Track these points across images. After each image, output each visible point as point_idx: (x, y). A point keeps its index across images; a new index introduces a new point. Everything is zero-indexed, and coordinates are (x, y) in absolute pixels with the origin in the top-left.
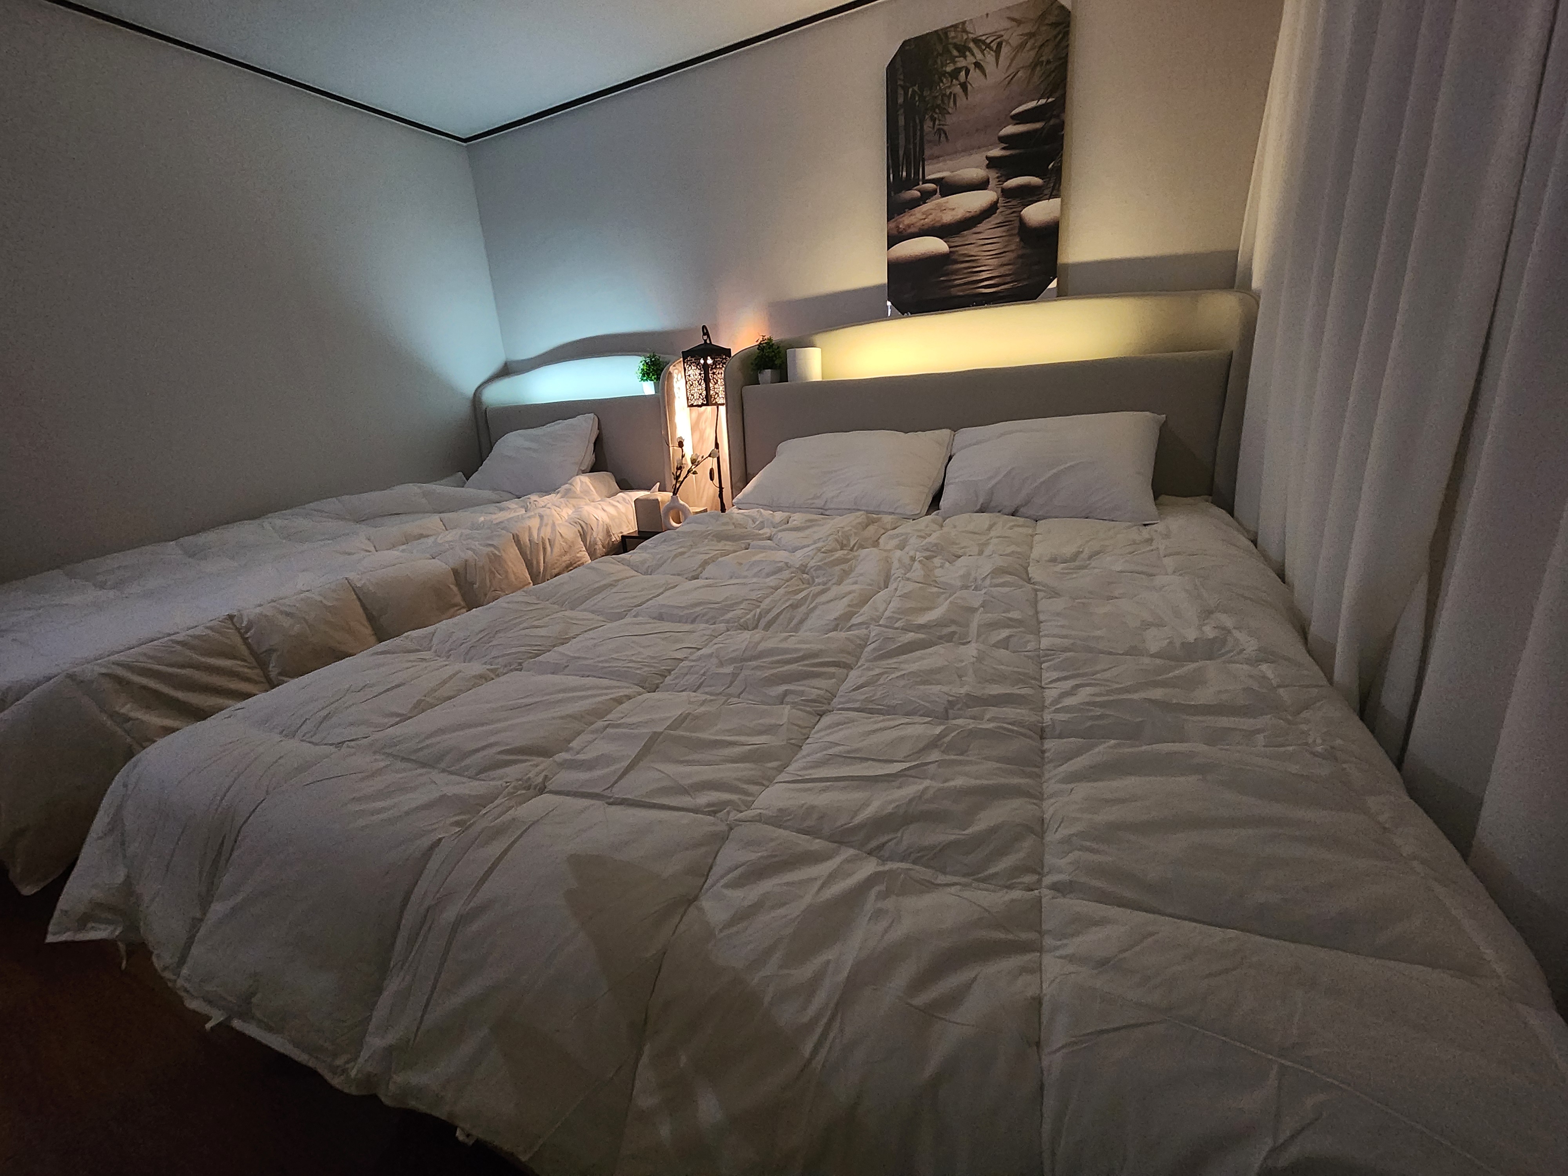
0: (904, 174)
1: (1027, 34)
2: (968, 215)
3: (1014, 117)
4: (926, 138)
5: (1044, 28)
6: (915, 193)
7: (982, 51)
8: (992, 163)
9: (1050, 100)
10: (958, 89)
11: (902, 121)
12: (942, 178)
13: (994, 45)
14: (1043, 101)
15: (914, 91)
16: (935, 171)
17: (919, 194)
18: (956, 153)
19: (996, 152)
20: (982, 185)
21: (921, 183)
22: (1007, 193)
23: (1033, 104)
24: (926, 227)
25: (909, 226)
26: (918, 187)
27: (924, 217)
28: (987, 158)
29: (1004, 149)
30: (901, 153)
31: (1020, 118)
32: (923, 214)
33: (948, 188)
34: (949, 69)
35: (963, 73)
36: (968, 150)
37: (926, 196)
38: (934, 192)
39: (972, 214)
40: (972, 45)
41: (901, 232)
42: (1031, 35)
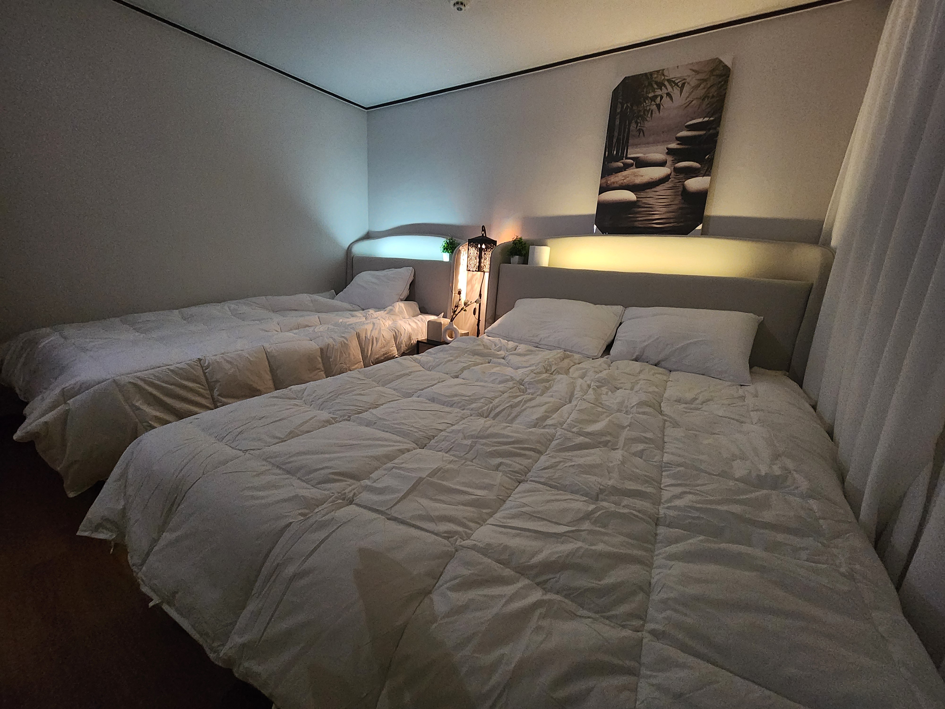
0: (615, 152)
1: (701, 80)
2: (651, 180)
3: (687, 127)
4: (631, 133)
5: (713, 77)
6: (620, 164)
7: (672, 88)
8: (670, 152)
9: (711, 119)
10: (654, 107)
11: (617, 122)
12: (638, 157)
13: (680, 84)
14: (706, 119)
15: (627, 105)
16: (633, 153)
17: (622, 164)
18: (648, 143)
19: (673, 145)
20: (662, 164)
21: (624, 158)
22: (677, 171)
23: (700, 120)
24: (624, 184)
25: (614, 183)
26: (621, 161)
27: (623, 178)
28: (667, 149)
29: (678, 144)
30: (615, 140)
31: (691, 128)
32: (623, 176)
33: (641, 163)
34: (650, 95)
35: (659, 98)
36: (656, 143)
37: (627, 167)
38: (632, 165)
39: (653, 180)
40: (666, 83)
41: (609, 186)
42: (704, 80)
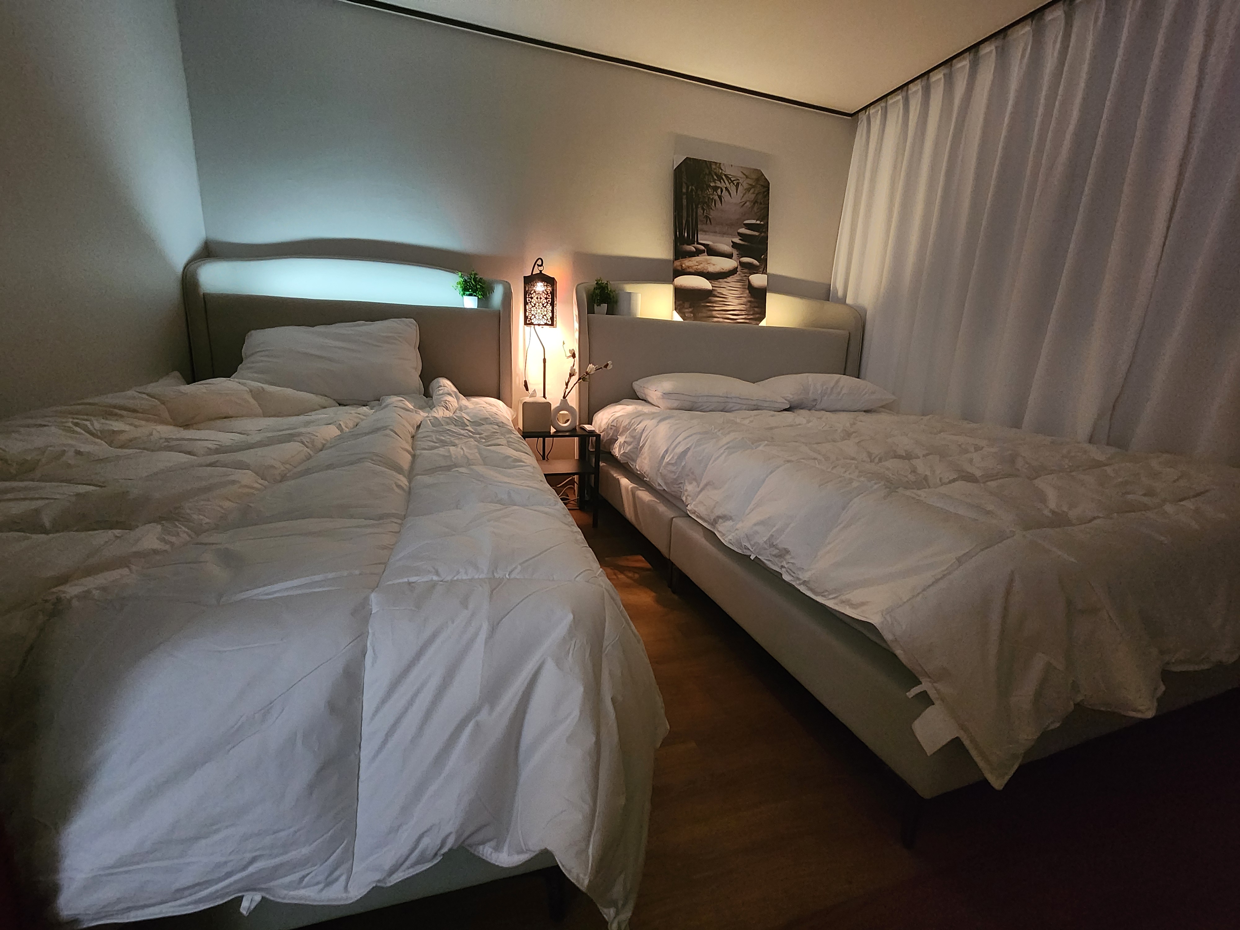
0: (686, 235)
1: (750, 185)
2: (722, 271)
3: (746, 225)
4: (699, 218)
5: (759, 186)
6: (692, 248)
7: (730, 183)
8: (735, 245)
9: (762, 223)
10: (716, 198)
11: (685, 202)
12: (708, 245)
13: (735, 182)
14: (758, 222)
15: (692, 188)
17: (695, 250)
19: (737, 240)
20: (730, 256)
21: (696, 243)
22: (741, 264)
23: (754, 222)
24: (699, 271)
25: (689, 267)
26: (693, 245)
27: (697, 264)
28: (732, 242)
29: (740, 239)
30: (684, 222)
31: (749, 226)
32: (697, 262)
33: (712, 252)
34: (712, 184)
35: (719, 190)
36: (723, 234)
37: (698, 253)
38: (703, 252)
40: (724, 177)
41: (684, 269)
42: (753, 187)
